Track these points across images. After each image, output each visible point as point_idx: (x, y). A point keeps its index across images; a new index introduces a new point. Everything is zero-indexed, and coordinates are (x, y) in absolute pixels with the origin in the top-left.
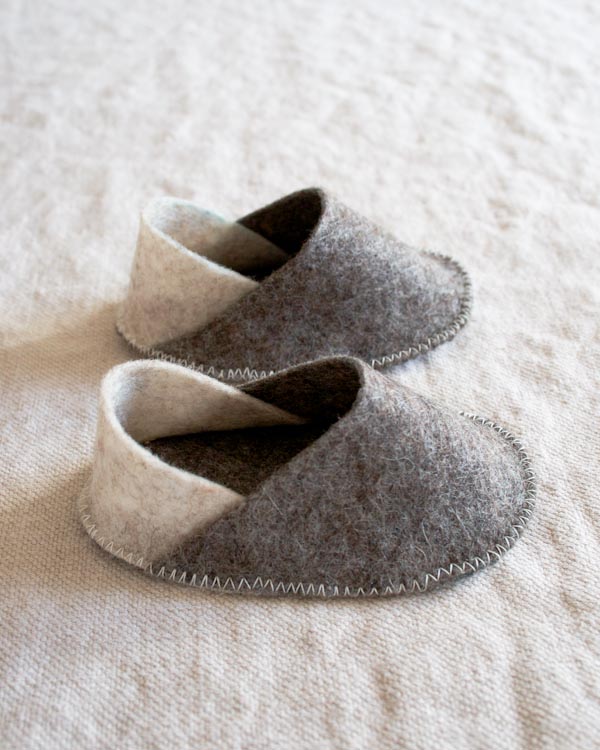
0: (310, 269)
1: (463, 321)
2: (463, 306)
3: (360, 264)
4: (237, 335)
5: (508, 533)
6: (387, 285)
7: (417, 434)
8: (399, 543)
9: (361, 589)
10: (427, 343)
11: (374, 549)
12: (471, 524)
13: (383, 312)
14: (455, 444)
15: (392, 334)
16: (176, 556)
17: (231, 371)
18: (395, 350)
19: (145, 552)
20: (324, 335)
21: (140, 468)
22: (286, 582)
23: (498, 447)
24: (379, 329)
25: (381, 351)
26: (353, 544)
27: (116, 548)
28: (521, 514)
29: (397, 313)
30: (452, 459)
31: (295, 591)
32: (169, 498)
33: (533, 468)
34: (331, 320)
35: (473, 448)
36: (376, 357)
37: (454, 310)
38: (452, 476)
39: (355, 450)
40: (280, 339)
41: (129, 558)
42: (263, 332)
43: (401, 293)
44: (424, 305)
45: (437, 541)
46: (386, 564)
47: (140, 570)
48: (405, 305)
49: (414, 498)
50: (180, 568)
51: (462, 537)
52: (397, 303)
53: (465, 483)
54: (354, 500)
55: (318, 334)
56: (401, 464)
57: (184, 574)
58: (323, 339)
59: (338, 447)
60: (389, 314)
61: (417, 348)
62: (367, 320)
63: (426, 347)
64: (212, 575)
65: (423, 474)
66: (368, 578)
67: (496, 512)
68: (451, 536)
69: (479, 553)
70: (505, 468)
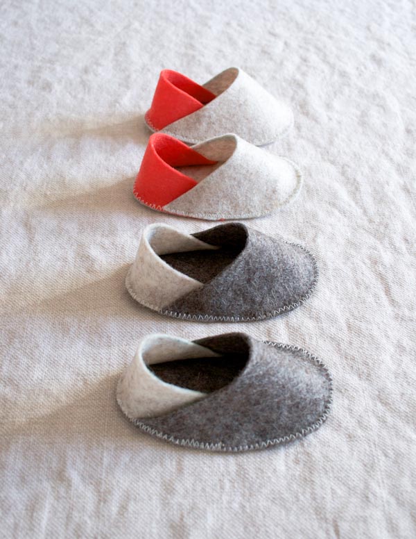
0: (236, 392)
1: (324, 418)
2: (326, 407)
3: (266, 388)
4: (189, 421)
5: (307, 293)
6: (282, 397)
7: (270, 254)
8: (263, 298)
9: (248, 318)
10: (301, 433)
11: (253, 302)
12: (292, 289)
13: (277, 412)
14: (285, 257)
15: (281, 425)
16: (172, 306)
17: (183, 441)
18: (282, 435)
19: (158, 304)
20: (241, 424)
21: (161, 269)
22: (218, 316)
23: (303, 256)
24: (273, 422)
25: (273, 435)
26: (245, 300)
27: (145, 303)
28: (312, 284)
29: (286, 413)
30: (284, 263)
31: (222, 320)
32: (171, 282)
33: (318, 264)
34: (246, 416)
35: (293, 258)
36: (270, 439)
37: (321, 410)
38: (284, 270)
39: (247, 263)
40: (214, 425)
41: (152, 307)
42: (204, 421)
43: (290, 401)
44: (303, 407)
45: (278, 297)
46: (258, 307)
47: (156, 312)
48: (291, 408)
49: (269, 280)
50: (174, 311)
51: (288, 295)
52: (286, 407)
53: (289, 273)
54: (245, 282)
55: (237, 423)
56: (264, 267)
57: (176, 314)
58: (240, 426)
59: (241, 263)
60: (281, 413)
61: (295, 435)
62: (267, 416)
63: (301, 435)
64: (187, 314)
65: (273, 270)
66: (251, 314)
67: (302, 284)
68: (284, 294)
69: (296, 301)
70: (306, 265)
